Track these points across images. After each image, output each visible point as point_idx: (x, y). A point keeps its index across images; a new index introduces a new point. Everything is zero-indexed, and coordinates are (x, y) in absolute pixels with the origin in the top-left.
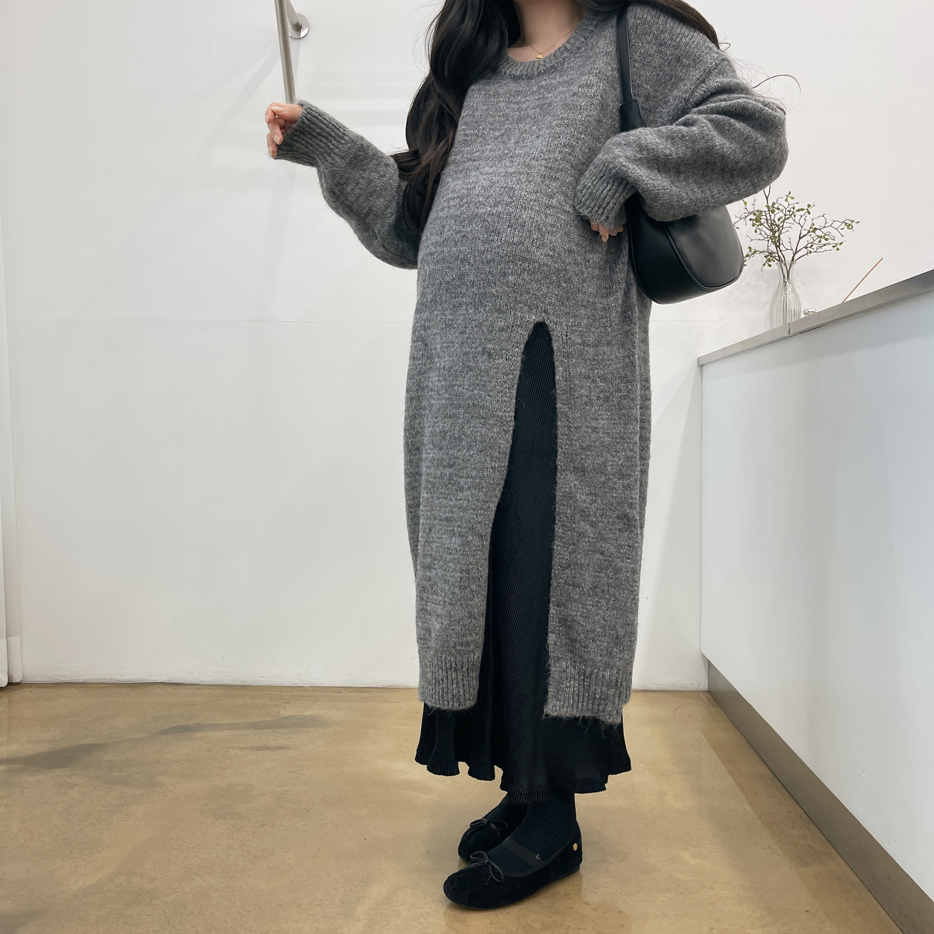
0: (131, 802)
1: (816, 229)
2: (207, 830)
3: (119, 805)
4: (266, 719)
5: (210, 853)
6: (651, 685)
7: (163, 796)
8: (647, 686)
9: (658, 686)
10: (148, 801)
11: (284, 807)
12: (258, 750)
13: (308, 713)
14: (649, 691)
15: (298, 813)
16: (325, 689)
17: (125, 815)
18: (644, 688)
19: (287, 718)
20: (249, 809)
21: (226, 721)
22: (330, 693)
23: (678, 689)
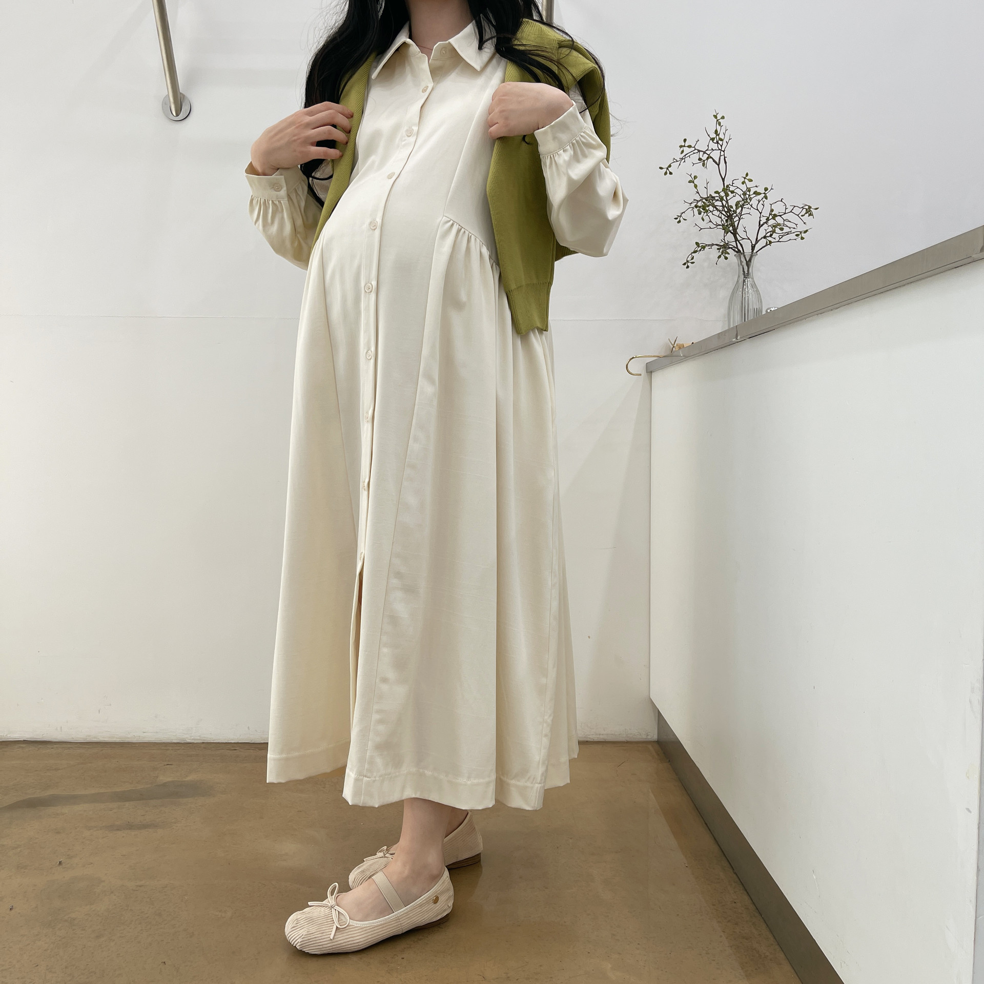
1: (775, 216)
2: (29, 944)
4: (140, 787)
5: (22, 978)
6: (594, 736)
8: (589, 737)
9: (602, 737)
11: (131, 910)
12: (118, 830)
13: (191, 778)
14: (592, 742)
15: (148, 917)
16: (218, 745)
18: (586, 740)
19: (165, 785)
20: (87, 914)
21: (91, 791)
22: (223, 751)
23: (624, 740)
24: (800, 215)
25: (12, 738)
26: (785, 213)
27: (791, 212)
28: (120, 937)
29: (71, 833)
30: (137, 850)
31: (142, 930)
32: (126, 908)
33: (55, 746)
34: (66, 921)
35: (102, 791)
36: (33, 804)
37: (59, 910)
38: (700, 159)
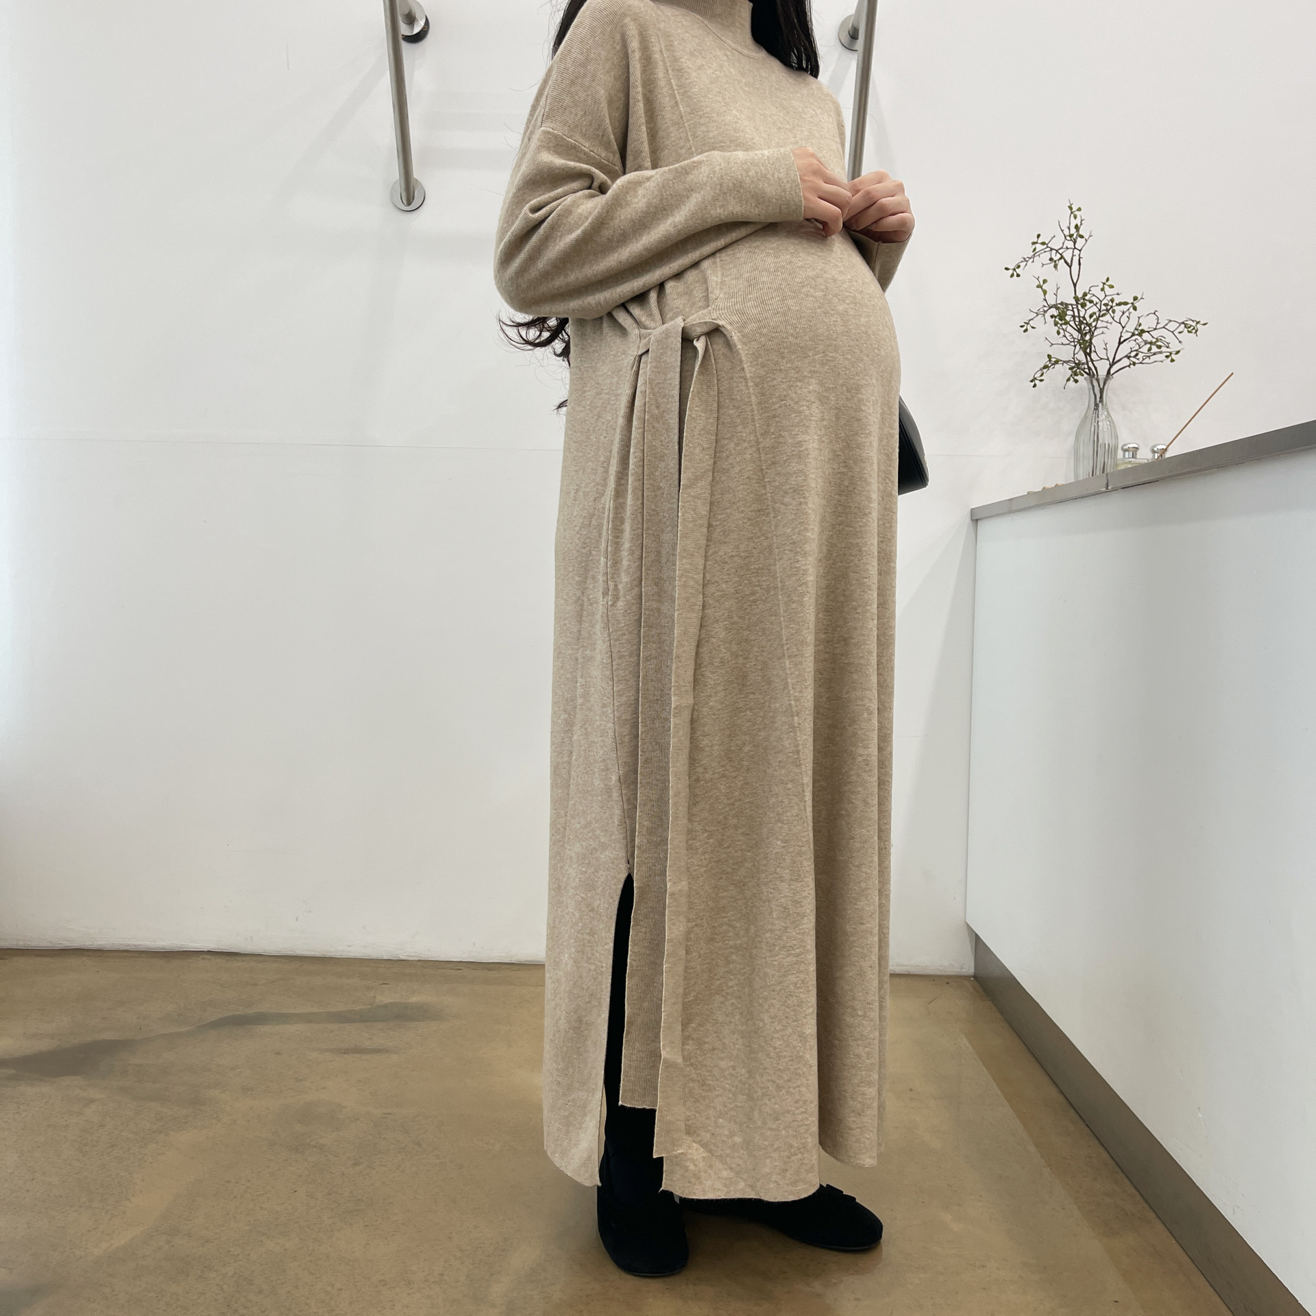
0: (170, 1127)
2: (279, 1170)
4: (358, 1007)
7: (215, 1119)
9: (904, 967)
10: (195, 1127)
11: (385, 1138)
13: (414, 999)
15: (405, 1146)
16: (436, 964)
17: (163, 1146)
20: (336, 1141)
21: (300, 1010)
22: (445, 970)
23: (934, 973)
24: (1176, 333)
25: (193, 948)
26: (1155, 329)
27: (1164, 327)
29: (293, 1054)
31: (403, 1159)
32: (379, 1136)
33: (245, 959)
35: (315, 1010)
36: (239, 1022)
38: (1051, 259)
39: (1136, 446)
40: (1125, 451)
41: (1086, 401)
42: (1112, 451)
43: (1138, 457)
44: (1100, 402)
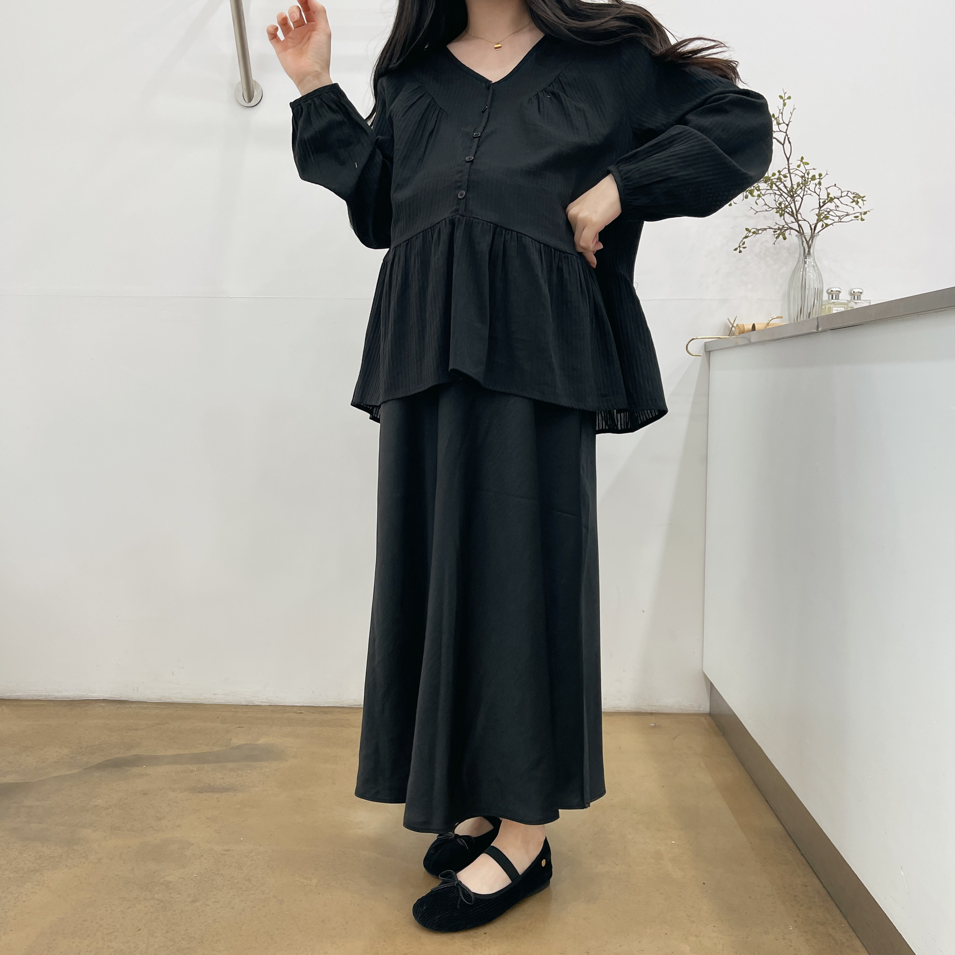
0: (45, 866)
2: (129, 908)
3: (32, 871)
4: (216, 749)
5: (127, 942)
6: (647, 707)
7: (84, 858)
8: (641, 708)
10: (66, 865)
11: (222, 875)
12: (200, 792)
13: (262, 741)
15: (238, 882)
16: (284, 709)
17: (36, 885)
18: (639, 710)
19: (239, 747)
20: (181, 878)
21: (171, 752)
22: (289, 714)
23: (676, 711)
25: (91, 697)
28: (215, 902)
29: (157, 794)
30: (221, 813)
31: (234, 895)
32: (217, 872)
33: (132, 705)
34: (163, 884)
35: (181, 752)
36: (117, 765)
37: (154, 873)
39: (839, 290)
40: (829, 294)
41: (798, 253)
42: (818, 293)
43: (840, 298)
44: (808, 254)
